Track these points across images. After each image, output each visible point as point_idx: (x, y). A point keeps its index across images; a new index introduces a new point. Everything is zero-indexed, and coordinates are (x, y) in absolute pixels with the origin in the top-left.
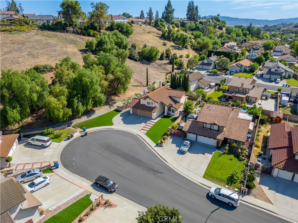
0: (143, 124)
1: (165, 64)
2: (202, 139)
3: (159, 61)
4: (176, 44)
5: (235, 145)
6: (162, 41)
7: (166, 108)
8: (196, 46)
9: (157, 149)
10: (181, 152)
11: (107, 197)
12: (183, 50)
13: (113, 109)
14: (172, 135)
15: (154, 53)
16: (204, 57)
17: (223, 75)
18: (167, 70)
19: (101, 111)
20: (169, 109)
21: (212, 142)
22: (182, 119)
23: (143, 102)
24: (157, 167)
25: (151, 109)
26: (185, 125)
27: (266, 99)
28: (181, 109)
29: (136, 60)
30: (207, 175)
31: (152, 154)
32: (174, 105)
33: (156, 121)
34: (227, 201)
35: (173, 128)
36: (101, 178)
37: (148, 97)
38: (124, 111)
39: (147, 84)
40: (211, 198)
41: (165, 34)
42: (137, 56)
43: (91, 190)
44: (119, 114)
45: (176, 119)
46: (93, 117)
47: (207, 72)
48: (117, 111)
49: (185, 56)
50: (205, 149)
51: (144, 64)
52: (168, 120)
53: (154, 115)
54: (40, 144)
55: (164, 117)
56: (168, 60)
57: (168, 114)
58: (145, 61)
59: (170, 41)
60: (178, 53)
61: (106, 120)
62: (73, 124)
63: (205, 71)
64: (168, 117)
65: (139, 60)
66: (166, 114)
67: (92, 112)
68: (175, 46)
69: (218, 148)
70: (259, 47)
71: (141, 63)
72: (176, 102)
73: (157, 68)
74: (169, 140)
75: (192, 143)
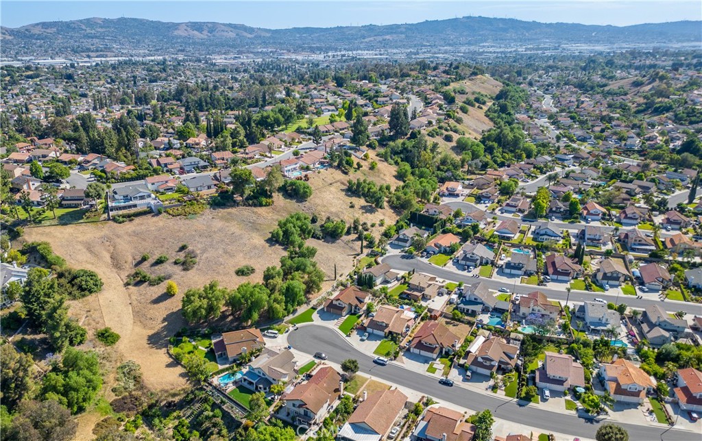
0: (336, 321)
1: (352, 241)
2: (376, 332)
3: (346, 237)
4: (367, 202)
5: (395, 335)
6: (349, 200)
7: (353, 307)
8: (395, 202)
9: (347, 338)
10: (362, 340)
11: (323, 361)
12: (376, 213)
13: (310, 307)
14: (357, 329)
15: (340, 230)
16: (402, 226)
17: (419, 258)
18: (355, 250)
19: (302, 310)
20: (356, 308)
21: (382, 334)
22: (365, 316)
23: (334, 302)
24: (347, 348)
25: (342, 309)
26: (366, 322)
27: (442, 295)
28: (365, 308)
29: (318, 238)
30: (375, 352)
31: (344, 342)
32: (359, 305)
33: (345, 318)
34: (382, 362)
35: (358, 324)
36: (317, 354)
37: (339, 299)
38: (319, 308)
39: (335, 278)
40: (375, 362)
41: (352, 186)
42: (319, 233)
43: (314, 359)
44: (316, 312)
45: (361, 316)
46: (296, 315)
47: (402, 251)
48: (314, 308)
49: (378, 222)
50: (378, 338)
51: (328, 242)
52: (355, 317)
53: (344, 313)
54: (273, 335)
55: (352, 314)
56: (356, 233)
57: (355, 311)
58: (328, 238)
59: (359, 197)
60: (369, 219)
61: (306, 317)
62: (285, 321)
63: (399, 250)
64: (354, 314)
65: (323, 238)
66: (353, 312)
67: (295, 311)
68: (367, 206)
69: (386, 337)
70: (490, 195)
71: (324, 242)
72: (361, 302)
73: (343, 247)
74: (355, 332)
75: (369, 334)
